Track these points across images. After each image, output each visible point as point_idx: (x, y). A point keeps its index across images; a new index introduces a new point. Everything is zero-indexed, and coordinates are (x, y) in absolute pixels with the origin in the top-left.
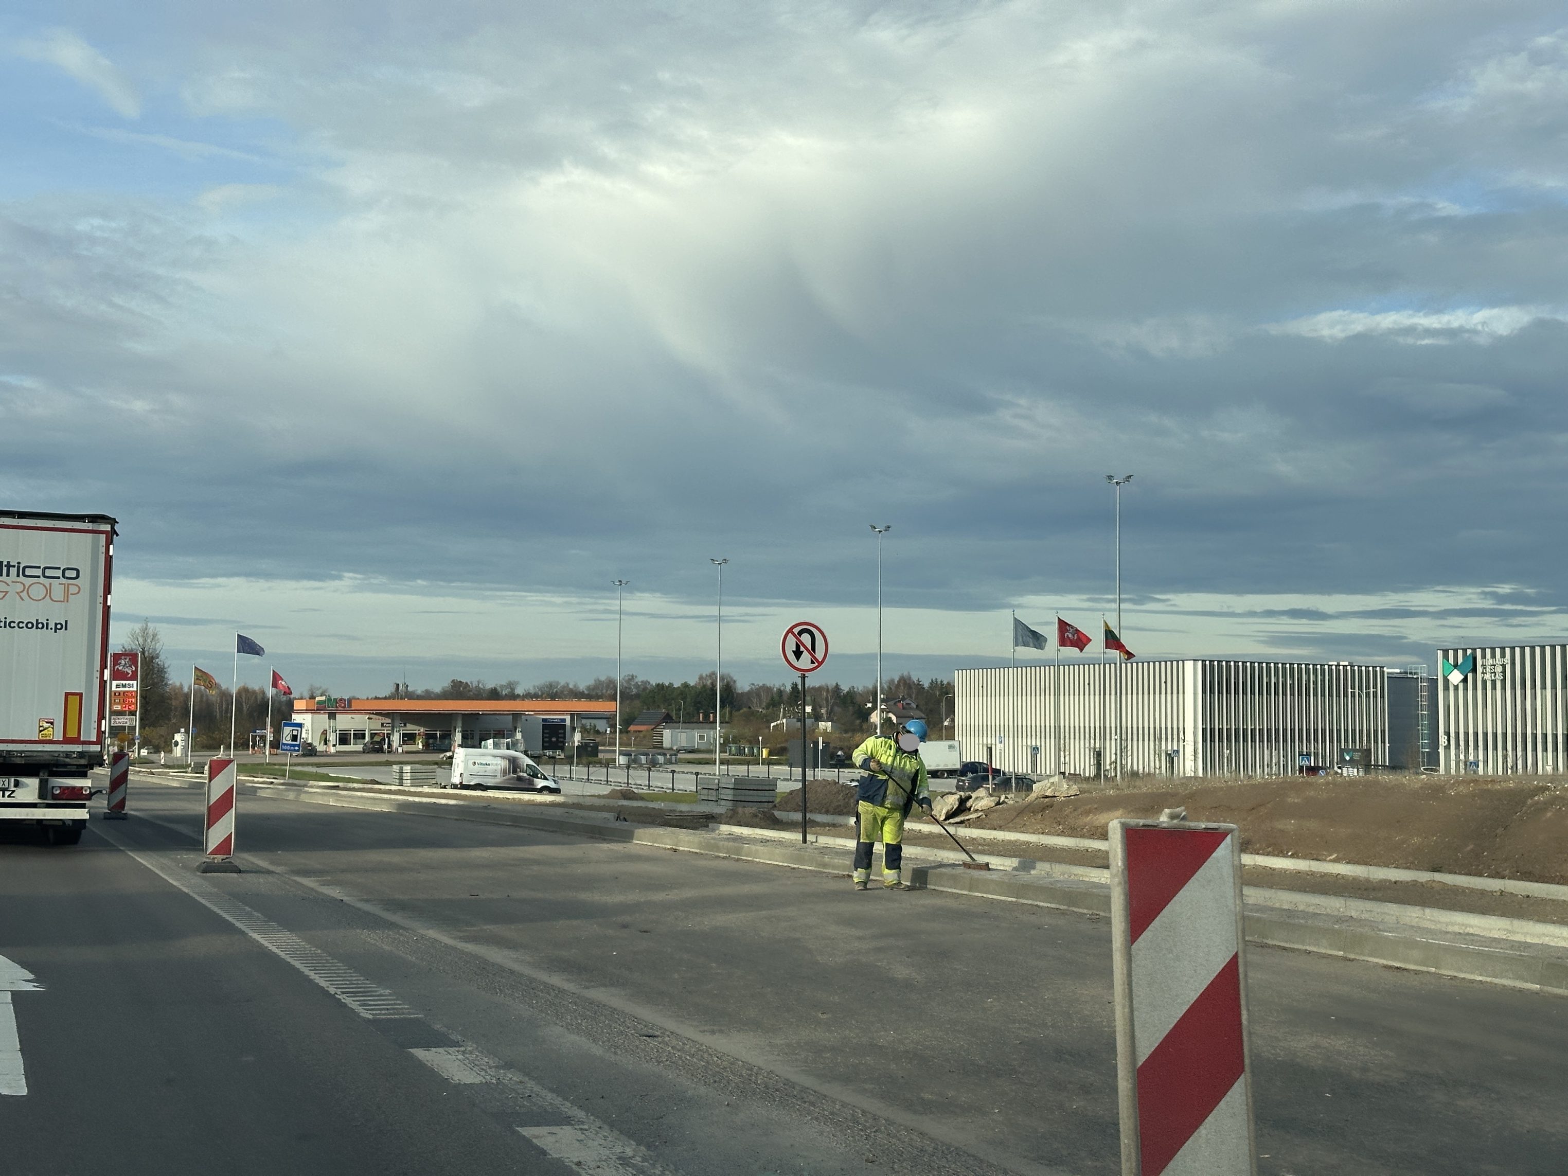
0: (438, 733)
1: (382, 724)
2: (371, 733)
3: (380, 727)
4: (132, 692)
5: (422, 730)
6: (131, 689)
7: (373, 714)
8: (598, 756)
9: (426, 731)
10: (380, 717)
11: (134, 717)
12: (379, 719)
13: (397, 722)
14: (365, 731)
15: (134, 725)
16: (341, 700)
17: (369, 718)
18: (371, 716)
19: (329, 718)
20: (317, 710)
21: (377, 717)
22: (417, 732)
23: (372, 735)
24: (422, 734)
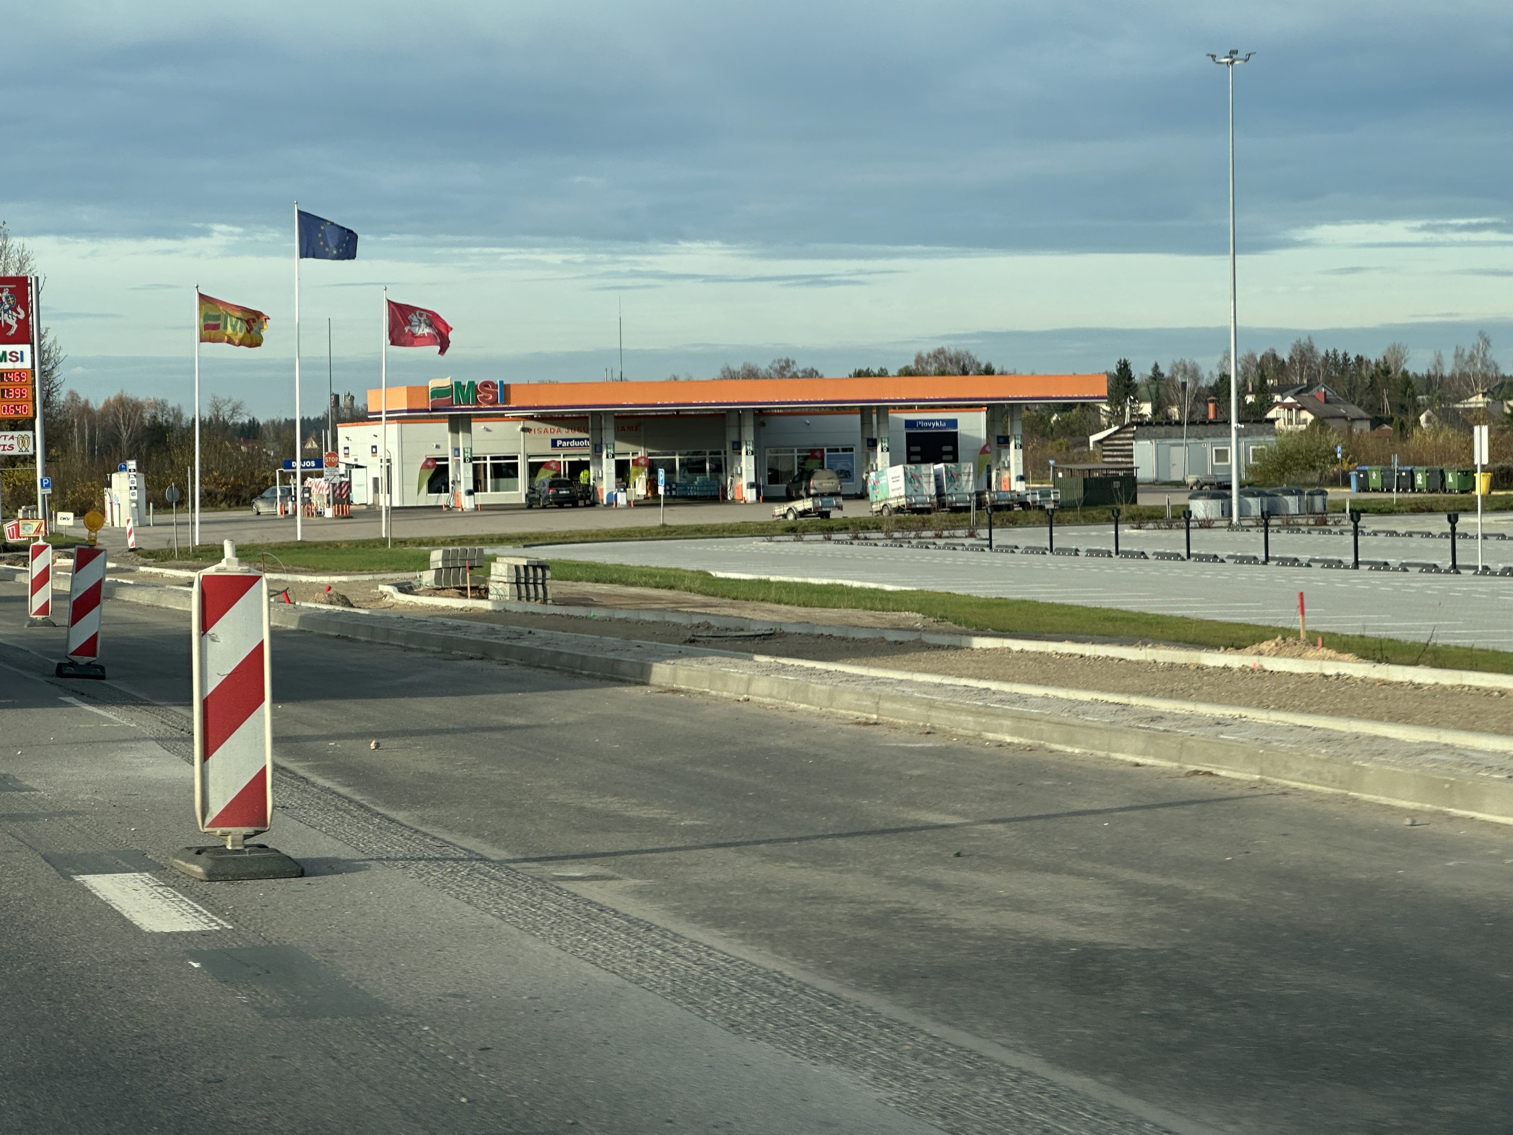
0: (677, 458)
1: (554, 443)
2: (531, 464)
3: (549, 450)
4: (20, 372)
5: (642, 452)
6: (18, 365)
7: (531, 418)
8: (1135, 501)
9: (650, 454)
10: (549, 427)
11: (30, 433)
12: (546, 431)
13: (608, 435)
14: (516, 458)
15: (31, 452)
16: (485, 385)
17: (524, 430)
18: (530, 424)
19: (454, 429)
20: (433, 410)
21: (543, 426)
22: (630, 458)
23: (534, 469)
24: (642, 461)
